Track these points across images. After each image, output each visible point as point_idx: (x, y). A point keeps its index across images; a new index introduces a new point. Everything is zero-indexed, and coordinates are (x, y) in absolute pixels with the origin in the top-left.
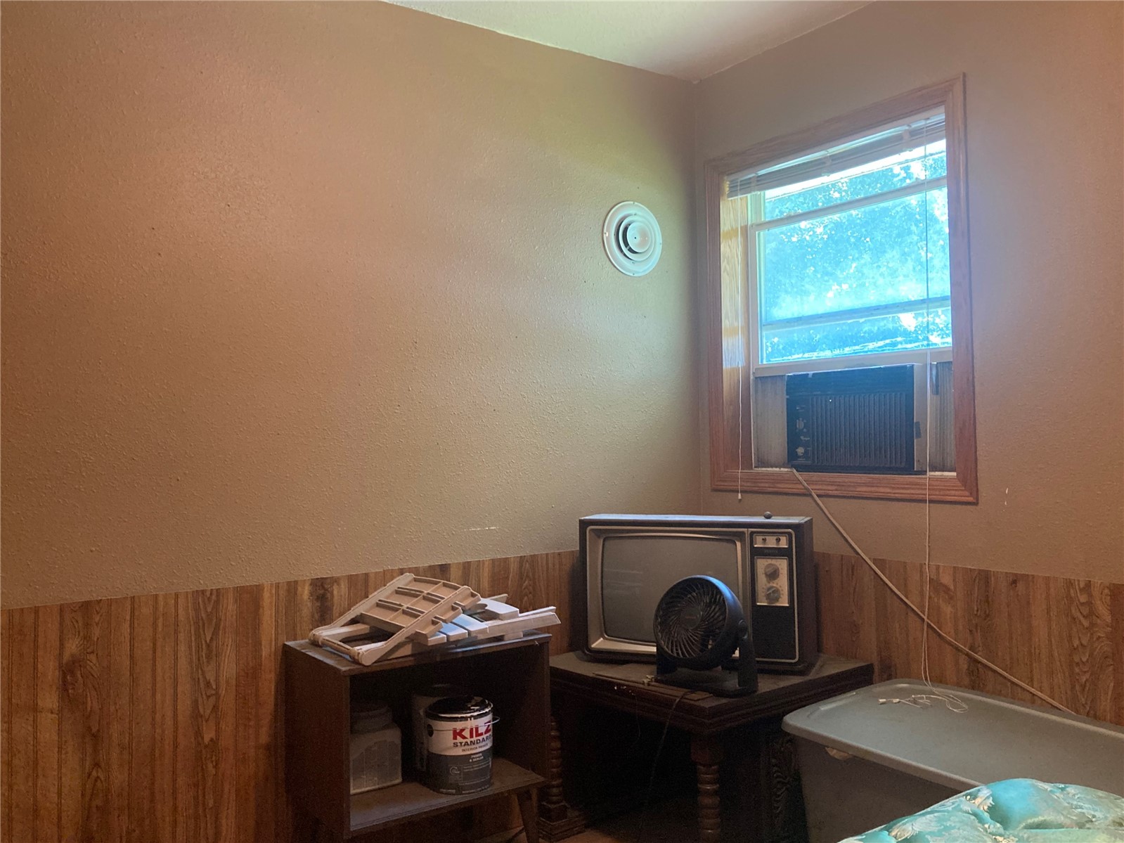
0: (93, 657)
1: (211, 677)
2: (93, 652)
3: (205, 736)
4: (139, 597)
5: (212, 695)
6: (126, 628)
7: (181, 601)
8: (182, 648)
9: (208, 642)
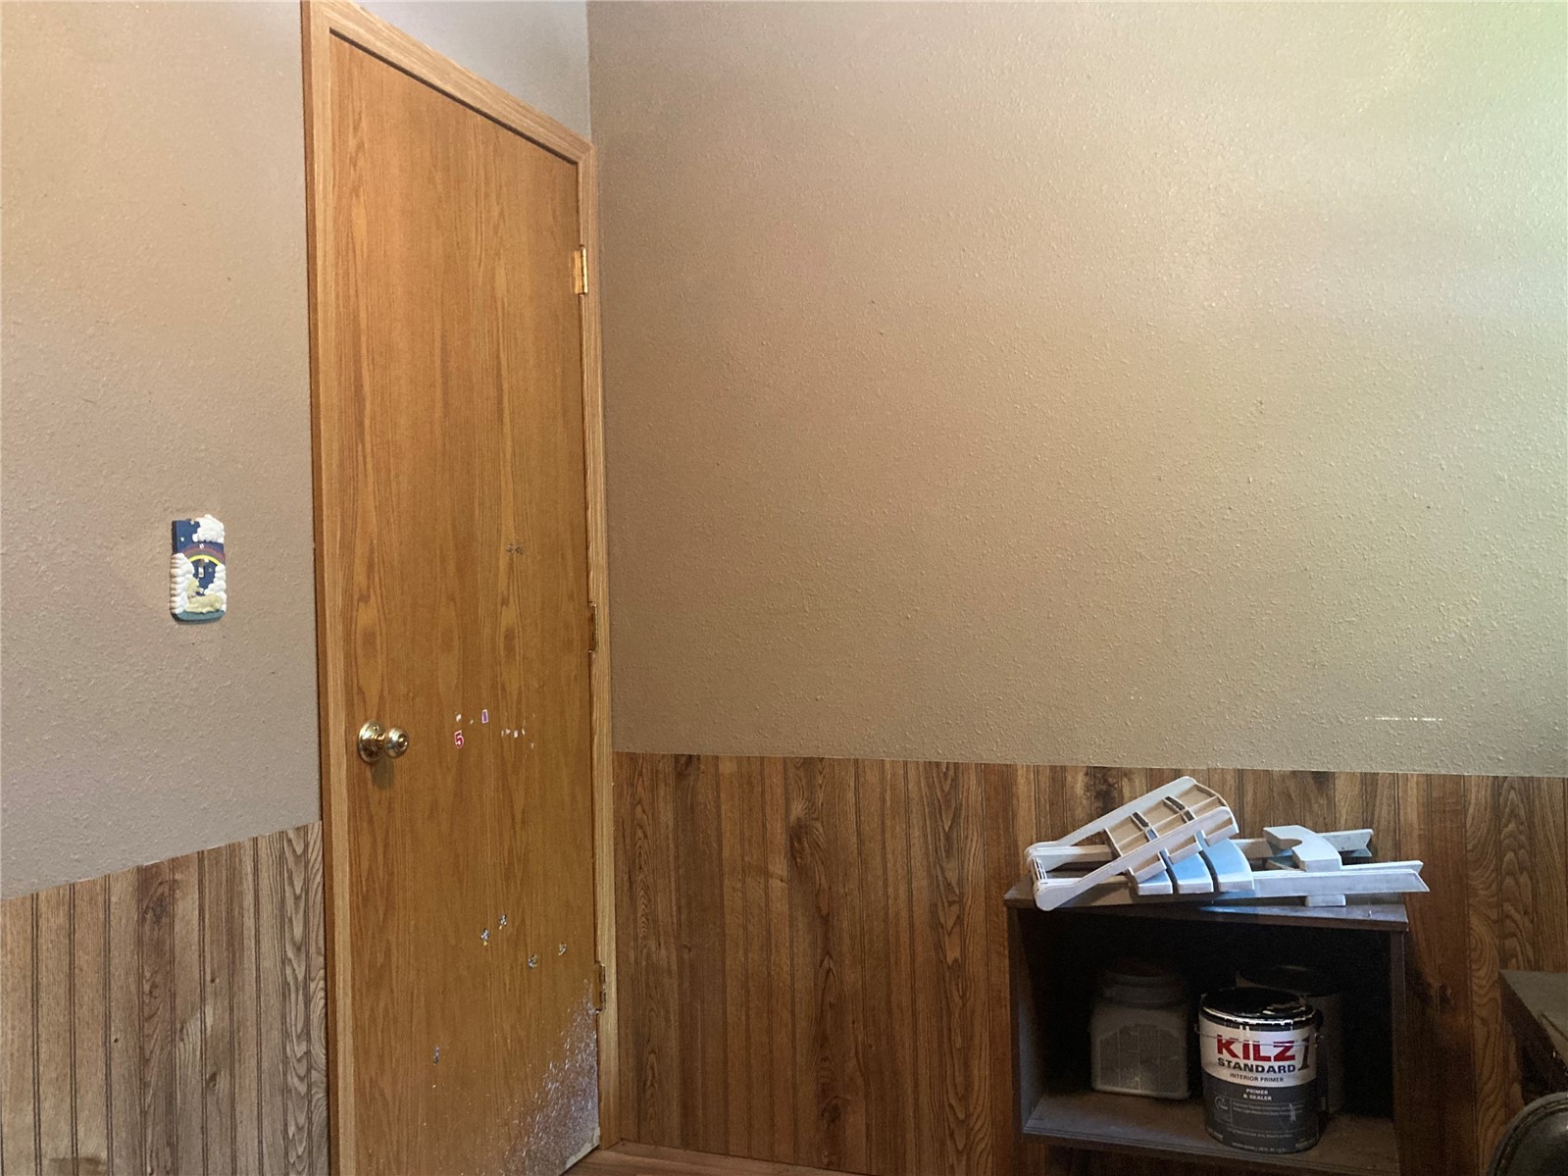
0: (818, 825)
1: (952, 876)
2: (817, 819)
3: (948, 953)
4: (863, 761)
5: (954, 902)
6: (850, 795)
7: (912, 773)
8: (916, 833)
9: (947, 830)
